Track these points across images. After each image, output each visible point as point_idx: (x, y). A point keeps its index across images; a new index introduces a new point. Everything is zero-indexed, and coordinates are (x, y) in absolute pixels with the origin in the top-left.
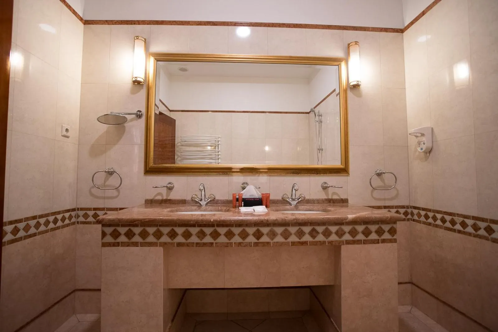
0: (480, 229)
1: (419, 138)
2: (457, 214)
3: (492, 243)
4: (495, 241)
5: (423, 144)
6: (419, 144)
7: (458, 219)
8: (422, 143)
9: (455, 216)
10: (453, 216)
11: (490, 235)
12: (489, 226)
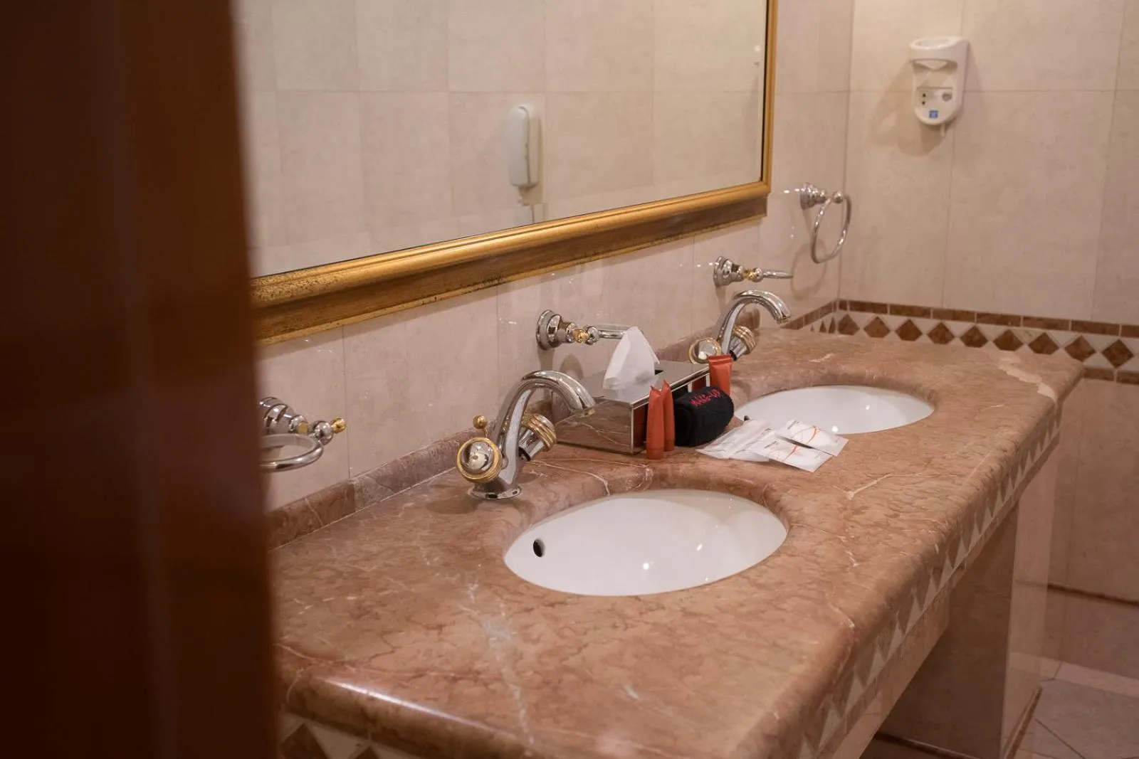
0: (1092, 352)
1: (929, 75)
2: (1026, 318)
3: (1119, 385)
4: (1127, 379)
5: (940, 100)
6: (924, 95)
7: (1027, 332)
8: (940, 93)
9: (1018, 325)
10: (1013, 324)
11: (1117, 365)
12: (1119, 343)
